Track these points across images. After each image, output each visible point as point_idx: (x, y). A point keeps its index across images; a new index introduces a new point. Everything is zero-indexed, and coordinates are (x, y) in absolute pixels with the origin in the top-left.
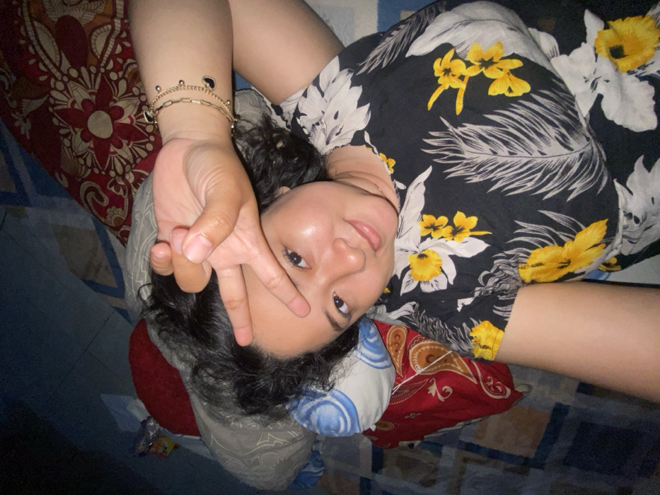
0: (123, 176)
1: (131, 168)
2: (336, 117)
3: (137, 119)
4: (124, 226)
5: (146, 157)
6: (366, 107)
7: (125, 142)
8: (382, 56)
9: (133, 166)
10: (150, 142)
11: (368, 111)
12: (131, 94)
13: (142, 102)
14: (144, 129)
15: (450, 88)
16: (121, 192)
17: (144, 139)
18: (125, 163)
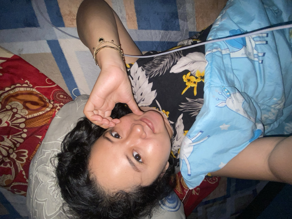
0: (8, 156)
1: (14, 151)
2: (141, 95)
3: (11, 122)
4: (13, 183)
5: (23, 142)
6: (155, 91)
7: (5, 137)
8: (159, 71)
9: (15, 149)
10: (24, 133)
11: (156, 92)
12: (5, 109)
13: (14, 112)
14: (18, 127)
15: (191, 87)
16: (8, 165)
17: (18, 132)
18: (8, 149)
